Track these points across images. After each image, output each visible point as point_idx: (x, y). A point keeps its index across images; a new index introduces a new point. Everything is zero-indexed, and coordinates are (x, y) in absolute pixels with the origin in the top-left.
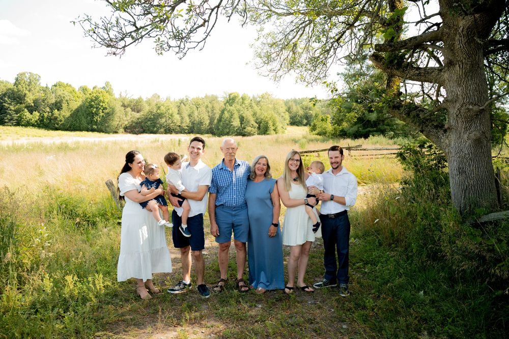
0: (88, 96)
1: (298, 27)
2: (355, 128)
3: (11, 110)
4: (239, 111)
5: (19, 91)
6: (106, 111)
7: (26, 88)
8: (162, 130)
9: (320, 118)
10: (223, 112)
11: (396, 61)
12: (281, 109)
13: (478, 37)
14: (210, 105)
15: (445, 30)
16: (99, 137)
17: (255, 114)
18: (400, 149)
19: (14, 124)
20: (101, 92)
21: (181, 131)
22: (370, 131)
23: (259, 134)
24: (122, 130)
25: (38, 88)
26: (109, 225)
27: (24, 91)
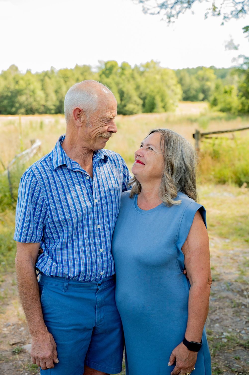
4: (117, 84)
8: (23, 110)
9: (223, 90)
12: (171, 81)
17: (138, 88)
21: (46, 111)
23: (144, 112)
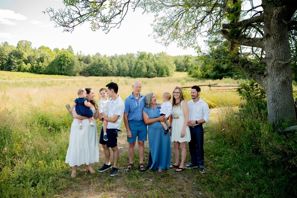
0: (59, 54)
1: (179, 14)
2: (214, 73)
3: (15, 62)
4: (146, 63)
5: (19, 51)
6: (69, 63)
7: (23, 50)
8: (102, 74)
9: (194, 67)
10: (137, 64)
11: (235, 34)
12: (171, 62)
13: (285, 20)
14: (129, 60)
15: (265, 15)
16: (65, 78)
17: (155, 65)
18: (239, 86)
19: (17, 70)
20: (66, 52)
21: (113, 75)
22: (223, 75)
23: (158, 77)
24: (78, 74)
25: (30, 50)
26: (67, 130)
27: (22, 52)
